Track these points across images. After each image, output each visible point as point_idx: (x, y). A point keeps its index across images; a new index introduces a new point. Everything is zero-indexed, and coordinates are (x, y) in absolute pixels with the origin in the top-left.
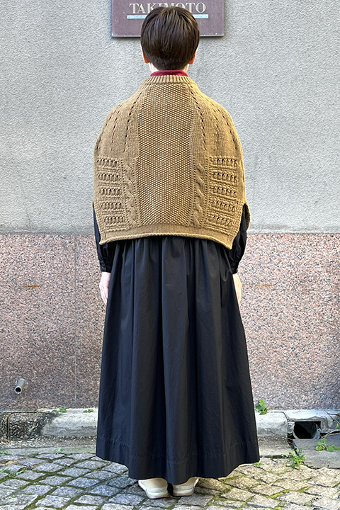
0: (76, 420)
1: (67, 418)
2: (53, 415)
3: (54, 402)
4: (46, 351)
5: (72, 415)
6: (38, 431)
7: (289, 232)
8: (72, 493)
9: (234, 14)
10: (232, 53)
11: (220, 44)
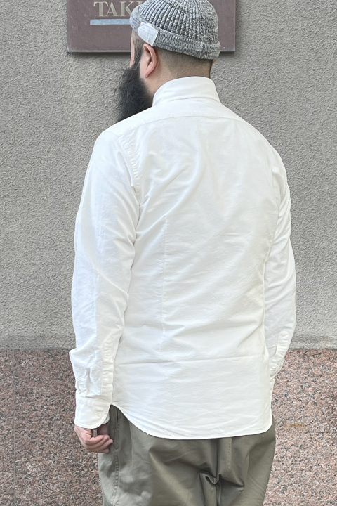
9: (252, 18)
10: (249, 78)
11: (229, 63)
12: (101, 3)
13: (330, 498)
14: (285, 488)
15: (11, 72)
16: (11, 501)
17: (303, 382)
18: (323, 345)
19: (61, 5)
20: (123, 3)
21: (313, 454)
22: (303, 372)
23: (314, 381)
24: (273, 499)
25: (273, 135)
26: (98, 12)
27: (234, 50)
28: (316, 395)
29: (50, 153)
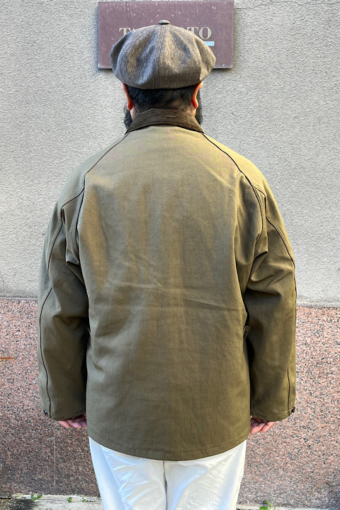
3: (31, 487)
4: (22, 430)
9: (246, 41)
10: (243, 89)
11: (228, 77)
12: (125, 29)
13: (303, 424)
15: (54, 83)
19: (94, 31)
25: (261, 135)
27: (231, 67)
29: (85, 148)
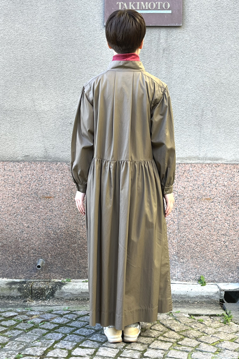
0: (77, 287)
1: (71, 286)
2: (61, 284)
3: (62, 275)
4: (57, 241)
5: (75, 284)
6: (52, 294)
7: (224, 162)
8: (77, 339)
10: (187, 38)
12: (120, 3)
13: (223, 233)
14: (202, 227)
15: (78, 34)
16: (76, 233)
17: (211, 179)
18: (220, 162)
19: (102, 4)
20: (130, 3)
21: (215, 212)
22: (211, 174)
23: (216, 178)
24: (196, 233)
25: (198, 65)
26: (119, 7)
27: (181, 25)
28: (217, 185)
